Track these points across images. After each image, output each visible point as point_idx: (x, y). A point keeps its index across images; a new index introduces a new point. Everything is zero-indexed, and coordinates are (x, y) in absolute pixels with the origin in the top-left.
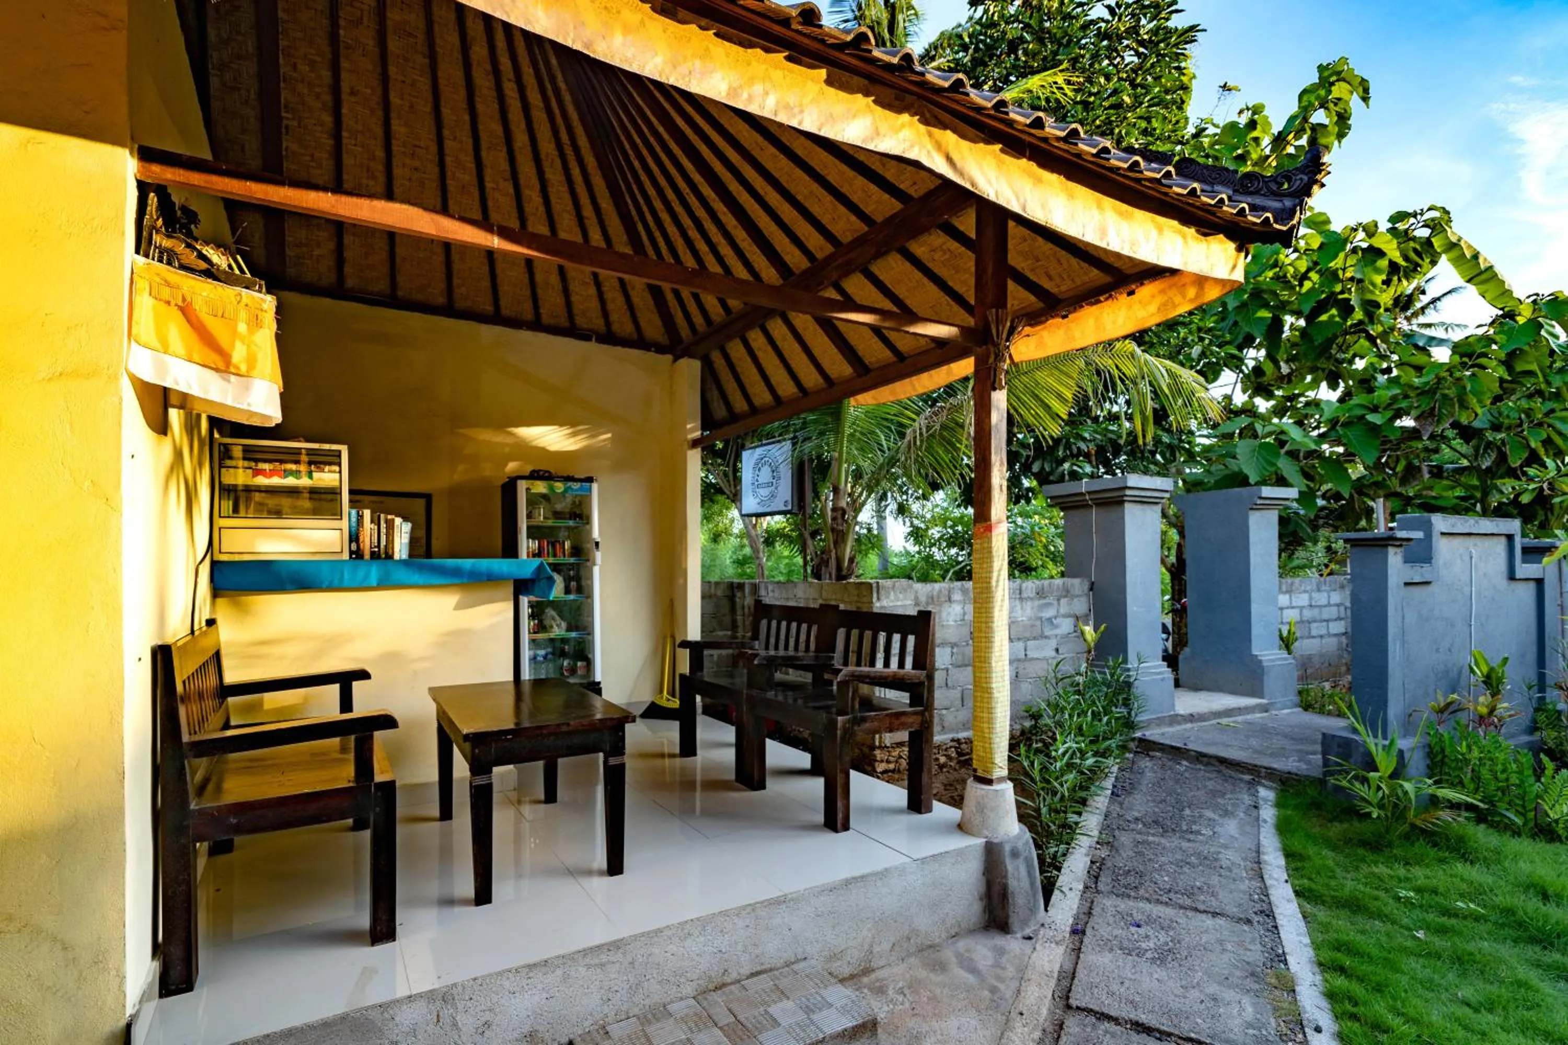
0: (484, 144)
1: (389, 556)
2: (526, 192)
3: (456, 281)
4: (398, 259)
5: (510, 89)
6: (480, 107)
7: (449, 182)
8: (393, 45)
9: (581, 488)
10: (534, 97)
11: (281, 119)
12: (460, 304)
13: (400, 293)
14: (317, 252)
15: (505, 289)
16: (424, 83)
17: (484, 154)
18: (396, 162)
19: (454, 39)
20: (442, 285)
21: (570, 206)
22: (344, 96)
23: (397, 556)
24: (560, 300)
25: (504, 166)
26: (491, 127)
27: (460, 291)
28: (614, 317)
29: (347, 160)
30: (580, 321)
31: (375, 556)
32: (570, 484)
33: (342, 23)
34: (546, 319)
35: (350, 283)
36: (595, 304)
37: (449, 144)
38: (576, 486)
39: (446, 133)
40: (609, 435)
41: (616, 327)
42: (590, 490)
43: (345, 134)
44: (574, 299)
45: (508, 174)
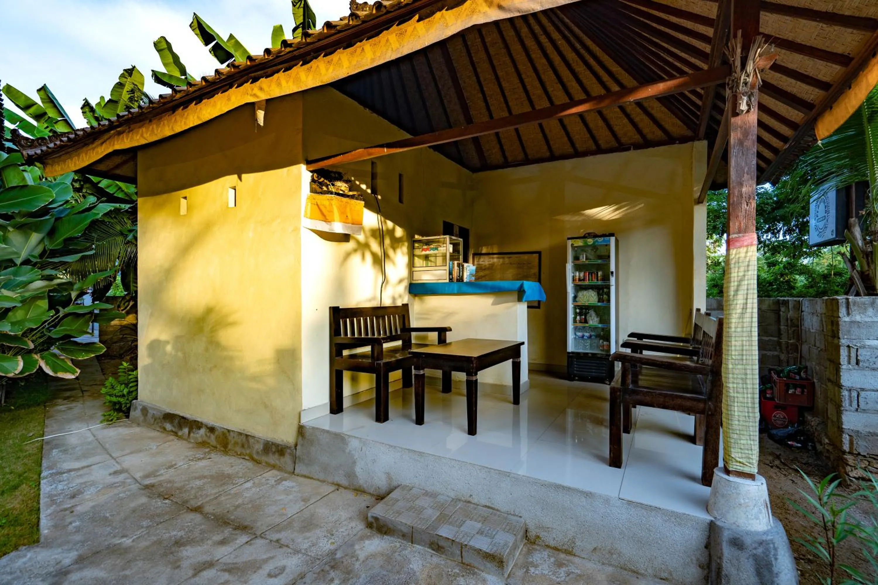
0: (541, 72)
1: (463, 281)
2: (568, 84)
3: (551, 143)
4: (524, 142)
5: (543, 39)
6: (533, 56)
7: (532, 97)
8: (492, 51)
9: (604, 241)
10: (556, 35)
11: (467, 104)
12: (557, 153)
13: (530, 157)
14: (494, 151)
15: (576, 138)
16: (507, 59)
17: (543, 77)
18: (509, 99)
19: (512, 33)
20: (546, 147)
21: (594, 80)
22: (483, 83)
23: (465, 280)
24: (608, 133)
25: (553, 77)
26: (541, 63)
27: (555, 147)
28: (646, 131)
29: (492, 108)
30: (624, 140)
31: (458, 280)
32: (597, 239)
33: (473, 55)
34: (603, 145)
35: (510, 159)
36: (630, 127)
37: (526, 81)
38: (600, 240)
39: (523, 76)
40: (643, 205)
41: (649, 136)
42: (609, 241)
43: (488, 98)
44: (616, 129)
45: (556, 81)
